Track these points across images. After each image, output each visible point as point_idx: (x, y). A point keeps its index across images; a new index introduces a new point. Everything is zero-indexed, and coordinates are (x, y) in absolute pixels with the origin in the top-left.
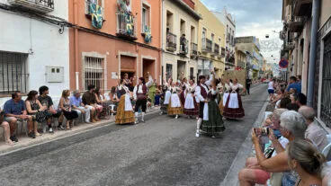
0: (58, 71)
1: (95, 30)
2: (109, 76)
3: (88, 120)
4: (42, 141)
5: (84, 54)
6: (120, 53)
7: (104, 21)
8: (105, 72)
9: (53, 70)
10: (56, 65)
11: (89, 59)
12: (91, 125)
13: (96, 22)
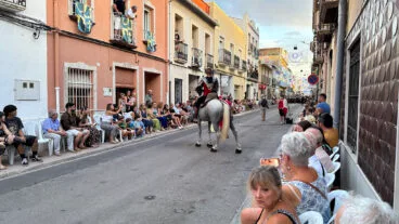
0: (32, 85)
1: (82, 35)
2: (100, 92)
3: (71, 147)
4: (7, 175)
5: (67, 65)
6: (115, 64)
7: (94, 24)
8: (95, 88)
9: (25, 85)
10: (28, 78)
11: (73, 71)
12: (75, 155)
13: (83, 26)
